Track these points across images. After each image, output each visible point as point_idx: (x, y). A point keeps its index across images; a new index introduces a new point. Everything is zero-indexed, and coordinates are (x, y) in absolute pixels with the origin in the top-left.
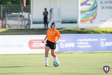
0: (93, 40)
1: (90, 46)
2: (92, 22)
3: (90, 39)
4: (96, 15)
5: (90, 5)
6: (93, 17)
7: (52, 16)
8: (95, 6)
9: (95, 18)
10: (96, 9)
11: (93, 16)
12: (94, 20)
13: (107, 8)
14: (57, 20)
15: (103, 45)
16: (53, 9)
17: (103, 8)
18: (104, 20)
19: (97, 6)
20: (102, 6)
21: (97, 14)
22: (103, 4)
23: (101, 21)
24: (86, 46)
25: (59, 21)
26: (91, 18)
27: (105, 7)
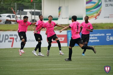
0: (101, 35)
1: (98, 41)
2: (96, 19)
3: (99, 34)
4: (100, 12)
5: (95, 3)
6: (97, 14)
7: (61, 13)
9: (99, 15)
12: (98, 16)
13: (110, 6)
16: (62, 7)
17: (107, 5)
18: (108, 16)
19: (101, 4)
20: (106, 4)
21: (101, 11)
22: (107, 2)
23: (105, 17)
24: (95, 41)
26: (95, 15)
27: (109, 5)
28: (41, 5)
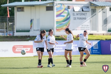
1: (64, 51)
4: (69, 25)
5: (64, 16)
7: (32, 26)
8: (68, 17)
9: (68, 27)
10: (69, 19)
11: (66, 25)
14: (36, 29)
15: (75, 50)
16: (33, 20)
17: (75, 19)
19: (70, 17)
20: (74, 18)
21: (70, 23)
22: (75, 15)
24: (60, 51)
25: (38, 30)
27: (77, 18)
28: (14, 18)
